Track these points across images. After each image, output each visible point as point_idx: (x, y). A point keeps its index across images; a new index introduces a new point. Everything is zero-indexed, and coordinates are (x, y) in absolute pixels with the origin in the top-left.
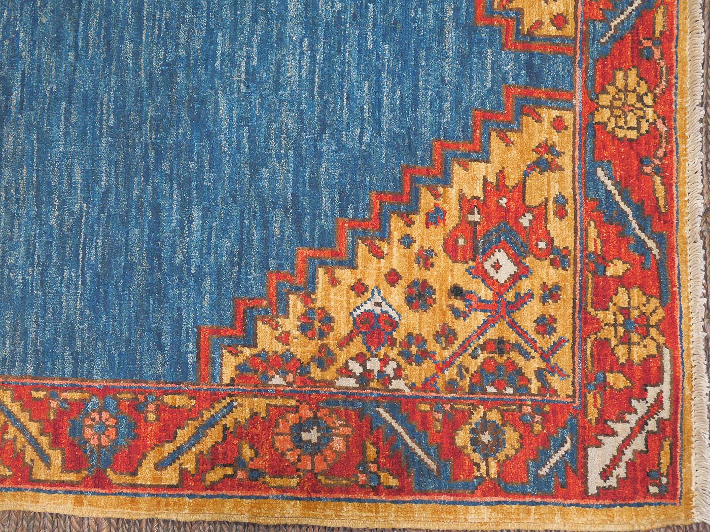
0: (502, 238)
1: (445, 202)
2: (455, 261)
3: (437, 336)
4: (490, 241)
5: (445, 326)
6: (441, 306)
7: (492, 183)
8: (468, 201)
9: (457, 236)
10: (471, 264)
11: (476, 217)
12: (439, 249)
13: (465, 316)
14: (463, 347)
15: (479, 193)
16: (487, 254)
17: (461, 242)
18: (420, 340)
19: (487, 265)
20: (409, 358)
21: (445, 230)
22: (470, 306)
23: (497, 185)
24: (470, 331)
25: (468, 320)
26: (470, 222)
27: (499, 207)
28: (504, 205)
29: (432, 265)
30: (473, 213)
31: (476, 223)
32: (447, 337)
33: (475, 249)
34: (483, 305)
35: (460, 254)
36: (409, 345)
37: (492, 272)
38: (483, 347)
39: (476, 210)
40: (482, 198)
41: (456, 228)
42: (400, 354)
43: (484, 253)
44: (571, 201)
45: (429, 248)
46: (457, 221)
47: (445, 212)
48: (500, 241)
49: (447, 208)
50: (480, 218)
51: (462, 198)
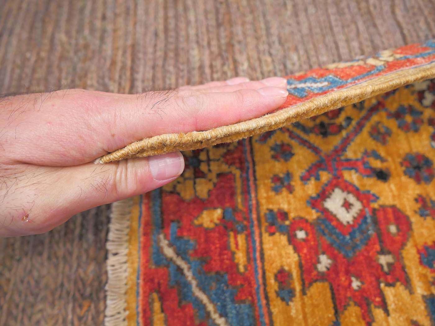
0: (348, 237)
1: (425, 276)
2: (393, 207)
3: (388, 133)
4: (362, 232)
5: (384, 142)
6: (394, 160)
7: (376, 307)
8: (398, 280)
9: (399, 235)
10: (375, 205)
11: (384, 260)
12: (414, 219)
13: (366, 153)
14: (360, 126)
15: (389, 293)
16: (361, 217)
17: (393, 229)
18: (405, 128)
19: (357, 206)
20: (411, 110)
21: (415, 241)
22: (364, 163)
23: (368, 305)
24: (358, 139)
25: (362, 149)
26: (389, 253)
27: (359, 277)
28: (353, 279)
29: (416, 200)
30: (389, 265)
31: (382, 252)
32: (379, 133)
33: (376, 222)
34: (352, 165)
35: (391, 216)
36: (414, 122)
37: (352, 199)
38: (340, 128)
39: (386, 269)
40: (382, 285)
41: (403, 245)
42: (421, 113)
43: (365, 218)
44: (272, 295)
45: (425, 219)
46: (404, 253)
47: (421, 263)
48: (350, 234)
49: (420, 269)
50: (378, 259)
51: (407, 283)
